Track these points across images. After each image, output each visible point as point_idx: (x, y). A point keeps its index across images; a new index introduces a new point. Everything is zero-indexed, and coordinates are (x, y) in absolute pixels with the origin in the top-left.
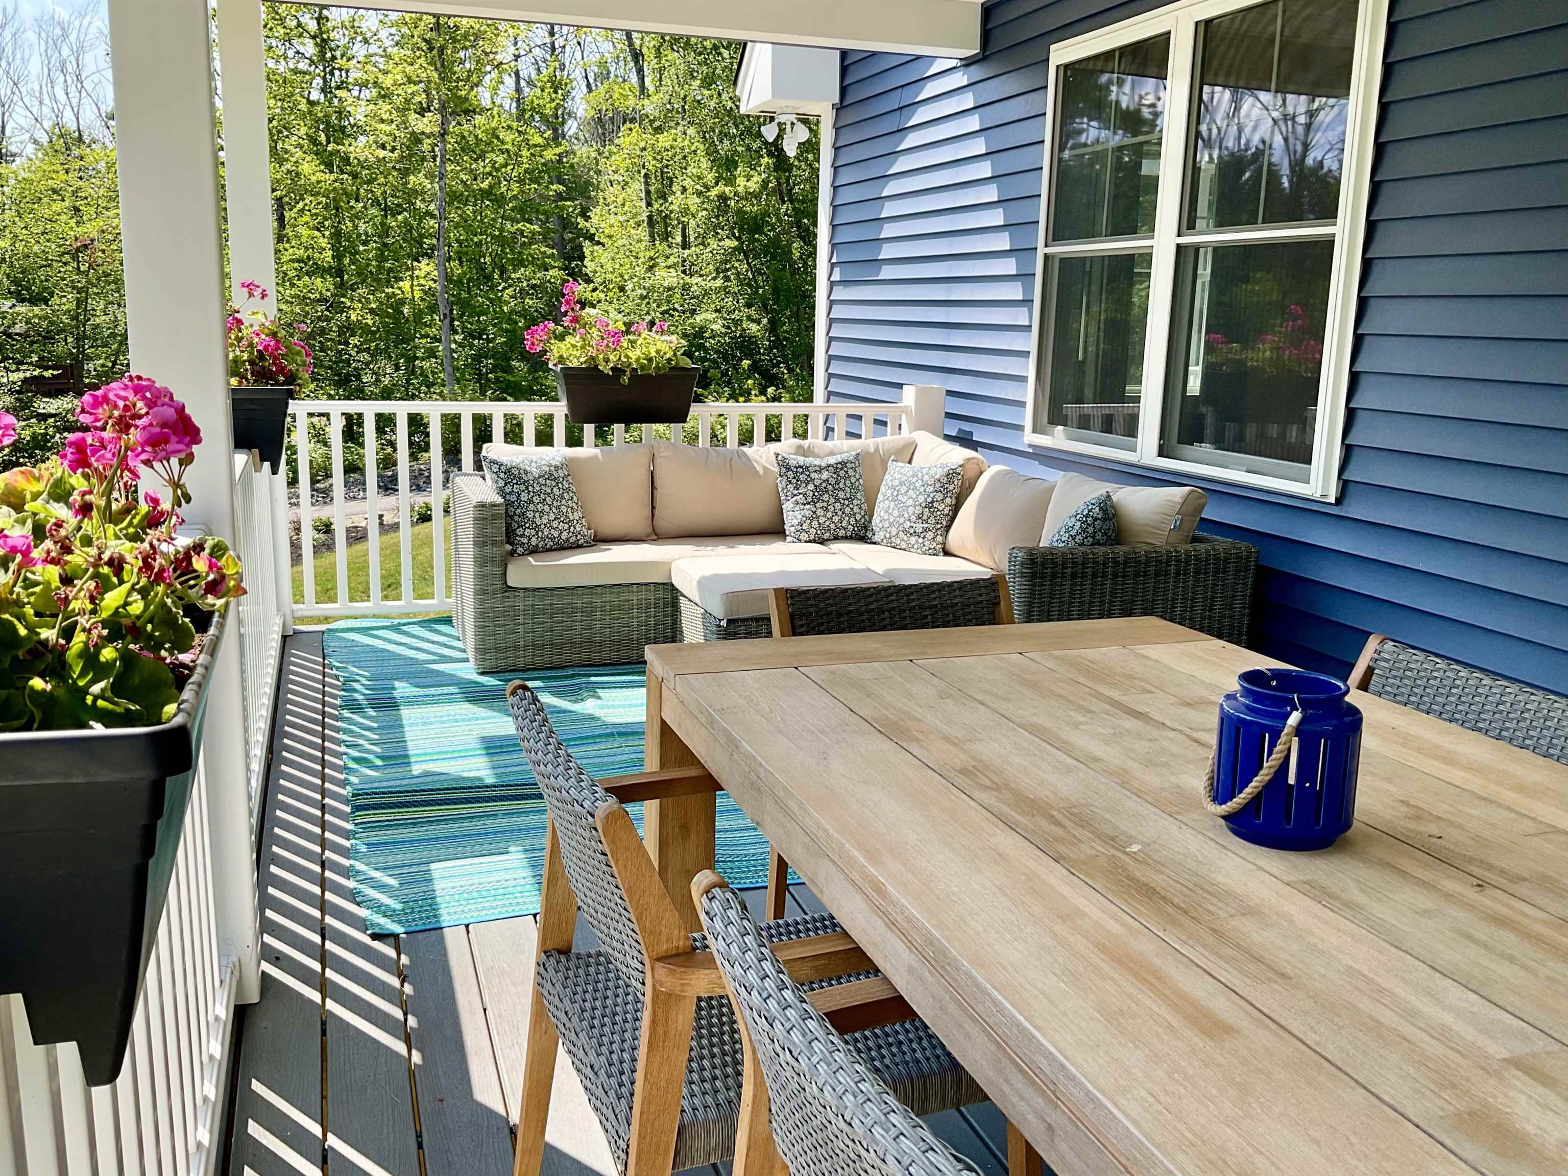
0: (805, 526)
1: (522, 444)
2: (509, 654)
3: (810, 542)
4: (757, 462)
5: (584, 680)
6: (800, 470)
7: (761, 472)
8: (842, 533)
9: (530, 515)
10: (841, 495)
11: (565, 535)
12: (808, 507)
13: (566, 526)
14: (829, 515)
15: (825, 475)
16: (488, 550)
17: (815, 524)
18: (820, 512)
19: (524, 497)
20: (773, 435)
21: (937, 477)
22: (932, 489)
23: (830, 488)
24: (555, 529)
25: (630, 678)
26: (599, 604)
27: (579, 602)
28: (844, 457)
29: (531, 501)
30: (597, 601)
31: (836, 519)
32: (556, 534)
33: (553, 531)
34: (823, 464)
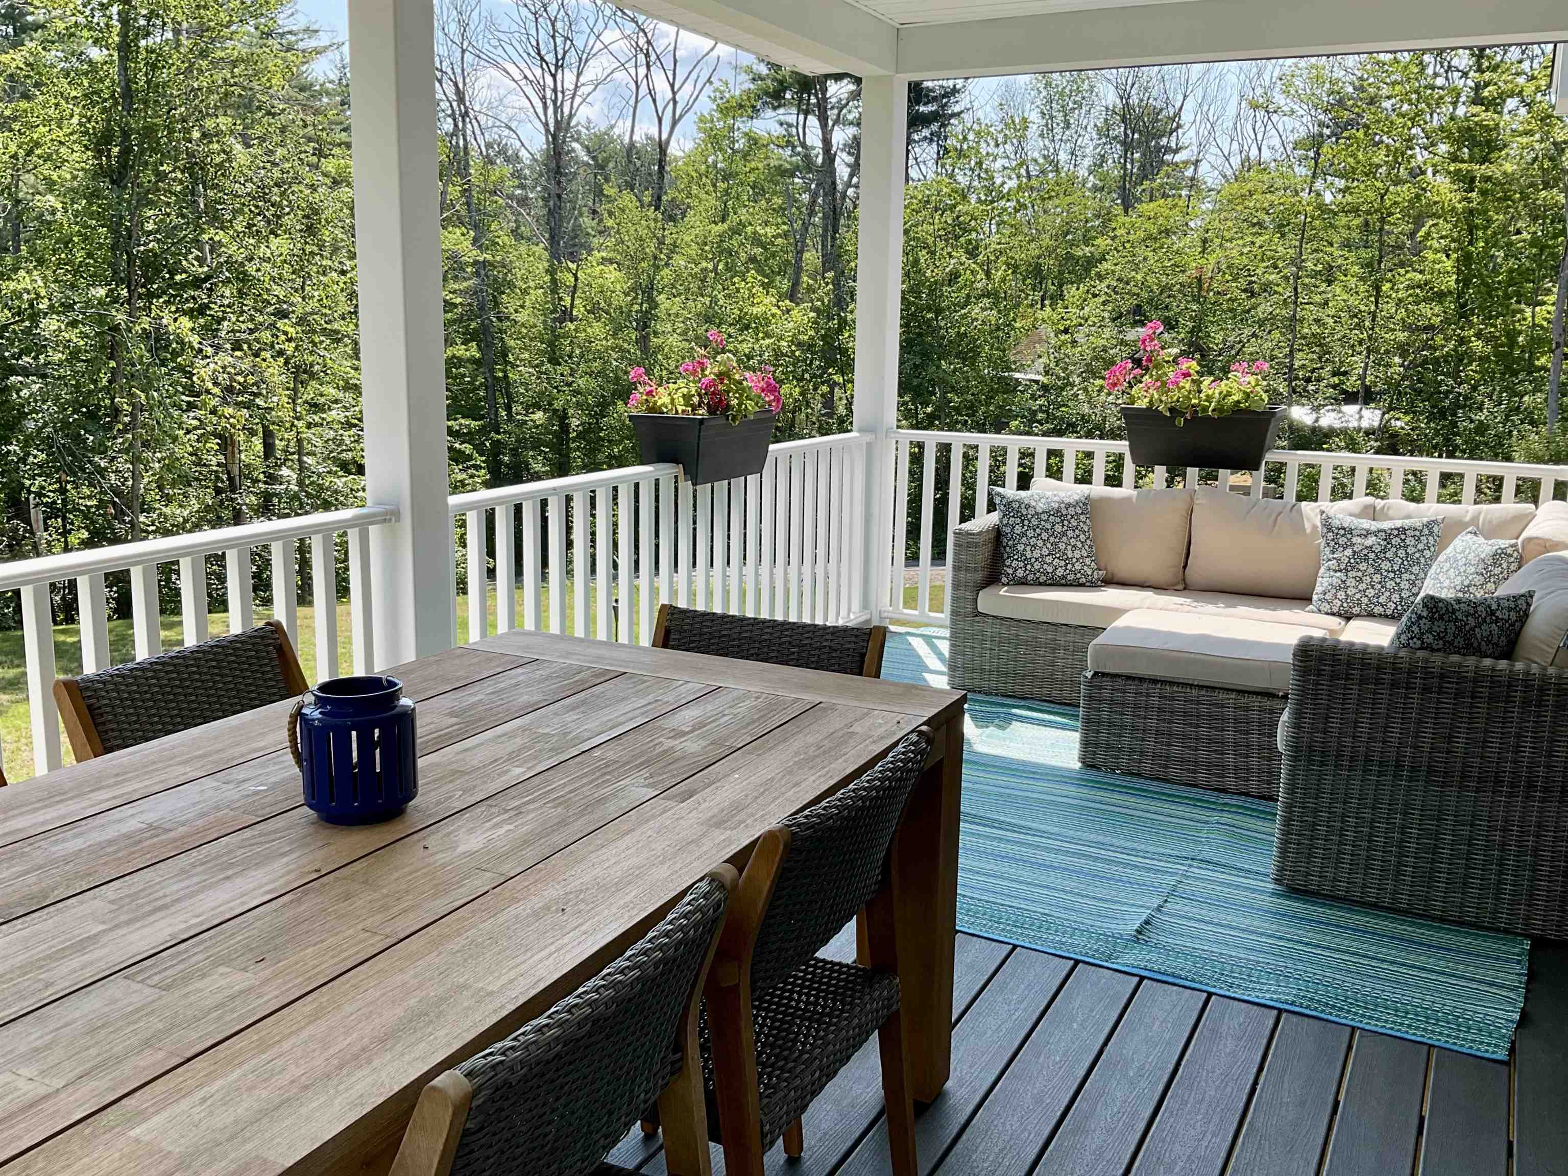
0: (1329, 596)
1: (1060, 479)
2: (975, 676)
3: (1333, 614)
4: (1308, 519)
5: (1005, 710)
6: (1342, 532)
7: (1308, 531)
8: (1378, 610)
9: (1020, 547)
10: (1386, 565)
11: (1060, 572)
12: (1338, 574)
13: (1062, 563)
14: (1362, 586)
15: (1371, 541)
16: (962, 575)
17: (1341, 595)
18: (1351, 582)
19: (1018, 530)
20: (1341, 492)
21: (1482, 556)
22: (1473, 570)
23: (1372, 556)
24: (1049, 564)
25: (1052, 717)
26: (1062, 643)
27: (1042, 637)
28: (1407, 523)
29: (1024, 534)
30: (1062, 640)
31: (1371, 592)
32: (1050, 570)
33: (1045, 566)
34: (1373, 528)
